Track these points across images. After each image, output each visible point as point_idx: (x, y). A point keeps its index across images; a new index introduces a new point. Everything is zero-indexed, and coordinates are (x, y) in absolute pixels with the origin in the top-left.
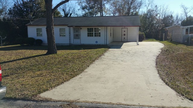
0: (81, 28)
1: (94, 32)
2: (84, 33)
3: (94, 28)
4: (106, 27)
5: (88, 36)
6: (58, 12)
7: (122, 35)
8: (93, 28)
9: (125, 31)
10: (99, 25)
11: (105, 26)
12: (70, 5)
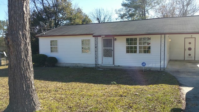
0: (116, 39)
1: (138, 46)
2: (120, 46)
3: (138, 37)
4: (163, 36)
5: (128, 52)
6: (89, 20)
7: (185, 50)
8: (136, 39)
9: (190, 43)
10: (149, 32)
11: (161, 34)
12: (105, 13)
